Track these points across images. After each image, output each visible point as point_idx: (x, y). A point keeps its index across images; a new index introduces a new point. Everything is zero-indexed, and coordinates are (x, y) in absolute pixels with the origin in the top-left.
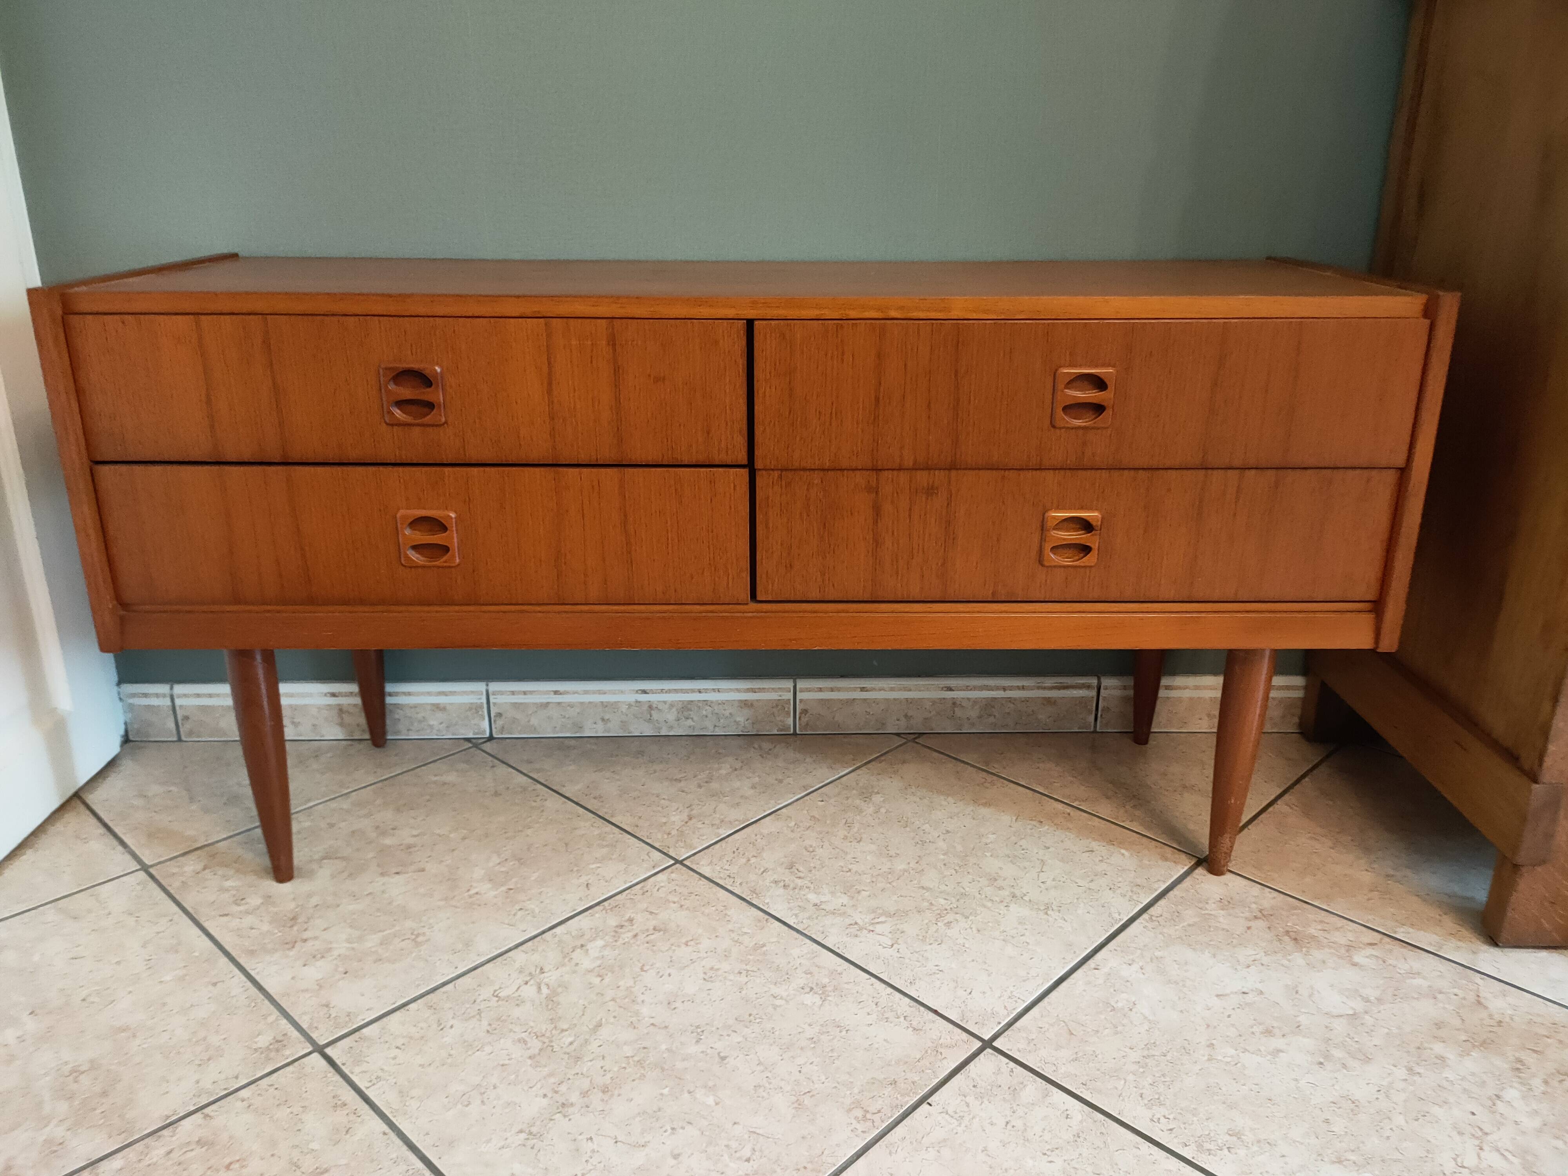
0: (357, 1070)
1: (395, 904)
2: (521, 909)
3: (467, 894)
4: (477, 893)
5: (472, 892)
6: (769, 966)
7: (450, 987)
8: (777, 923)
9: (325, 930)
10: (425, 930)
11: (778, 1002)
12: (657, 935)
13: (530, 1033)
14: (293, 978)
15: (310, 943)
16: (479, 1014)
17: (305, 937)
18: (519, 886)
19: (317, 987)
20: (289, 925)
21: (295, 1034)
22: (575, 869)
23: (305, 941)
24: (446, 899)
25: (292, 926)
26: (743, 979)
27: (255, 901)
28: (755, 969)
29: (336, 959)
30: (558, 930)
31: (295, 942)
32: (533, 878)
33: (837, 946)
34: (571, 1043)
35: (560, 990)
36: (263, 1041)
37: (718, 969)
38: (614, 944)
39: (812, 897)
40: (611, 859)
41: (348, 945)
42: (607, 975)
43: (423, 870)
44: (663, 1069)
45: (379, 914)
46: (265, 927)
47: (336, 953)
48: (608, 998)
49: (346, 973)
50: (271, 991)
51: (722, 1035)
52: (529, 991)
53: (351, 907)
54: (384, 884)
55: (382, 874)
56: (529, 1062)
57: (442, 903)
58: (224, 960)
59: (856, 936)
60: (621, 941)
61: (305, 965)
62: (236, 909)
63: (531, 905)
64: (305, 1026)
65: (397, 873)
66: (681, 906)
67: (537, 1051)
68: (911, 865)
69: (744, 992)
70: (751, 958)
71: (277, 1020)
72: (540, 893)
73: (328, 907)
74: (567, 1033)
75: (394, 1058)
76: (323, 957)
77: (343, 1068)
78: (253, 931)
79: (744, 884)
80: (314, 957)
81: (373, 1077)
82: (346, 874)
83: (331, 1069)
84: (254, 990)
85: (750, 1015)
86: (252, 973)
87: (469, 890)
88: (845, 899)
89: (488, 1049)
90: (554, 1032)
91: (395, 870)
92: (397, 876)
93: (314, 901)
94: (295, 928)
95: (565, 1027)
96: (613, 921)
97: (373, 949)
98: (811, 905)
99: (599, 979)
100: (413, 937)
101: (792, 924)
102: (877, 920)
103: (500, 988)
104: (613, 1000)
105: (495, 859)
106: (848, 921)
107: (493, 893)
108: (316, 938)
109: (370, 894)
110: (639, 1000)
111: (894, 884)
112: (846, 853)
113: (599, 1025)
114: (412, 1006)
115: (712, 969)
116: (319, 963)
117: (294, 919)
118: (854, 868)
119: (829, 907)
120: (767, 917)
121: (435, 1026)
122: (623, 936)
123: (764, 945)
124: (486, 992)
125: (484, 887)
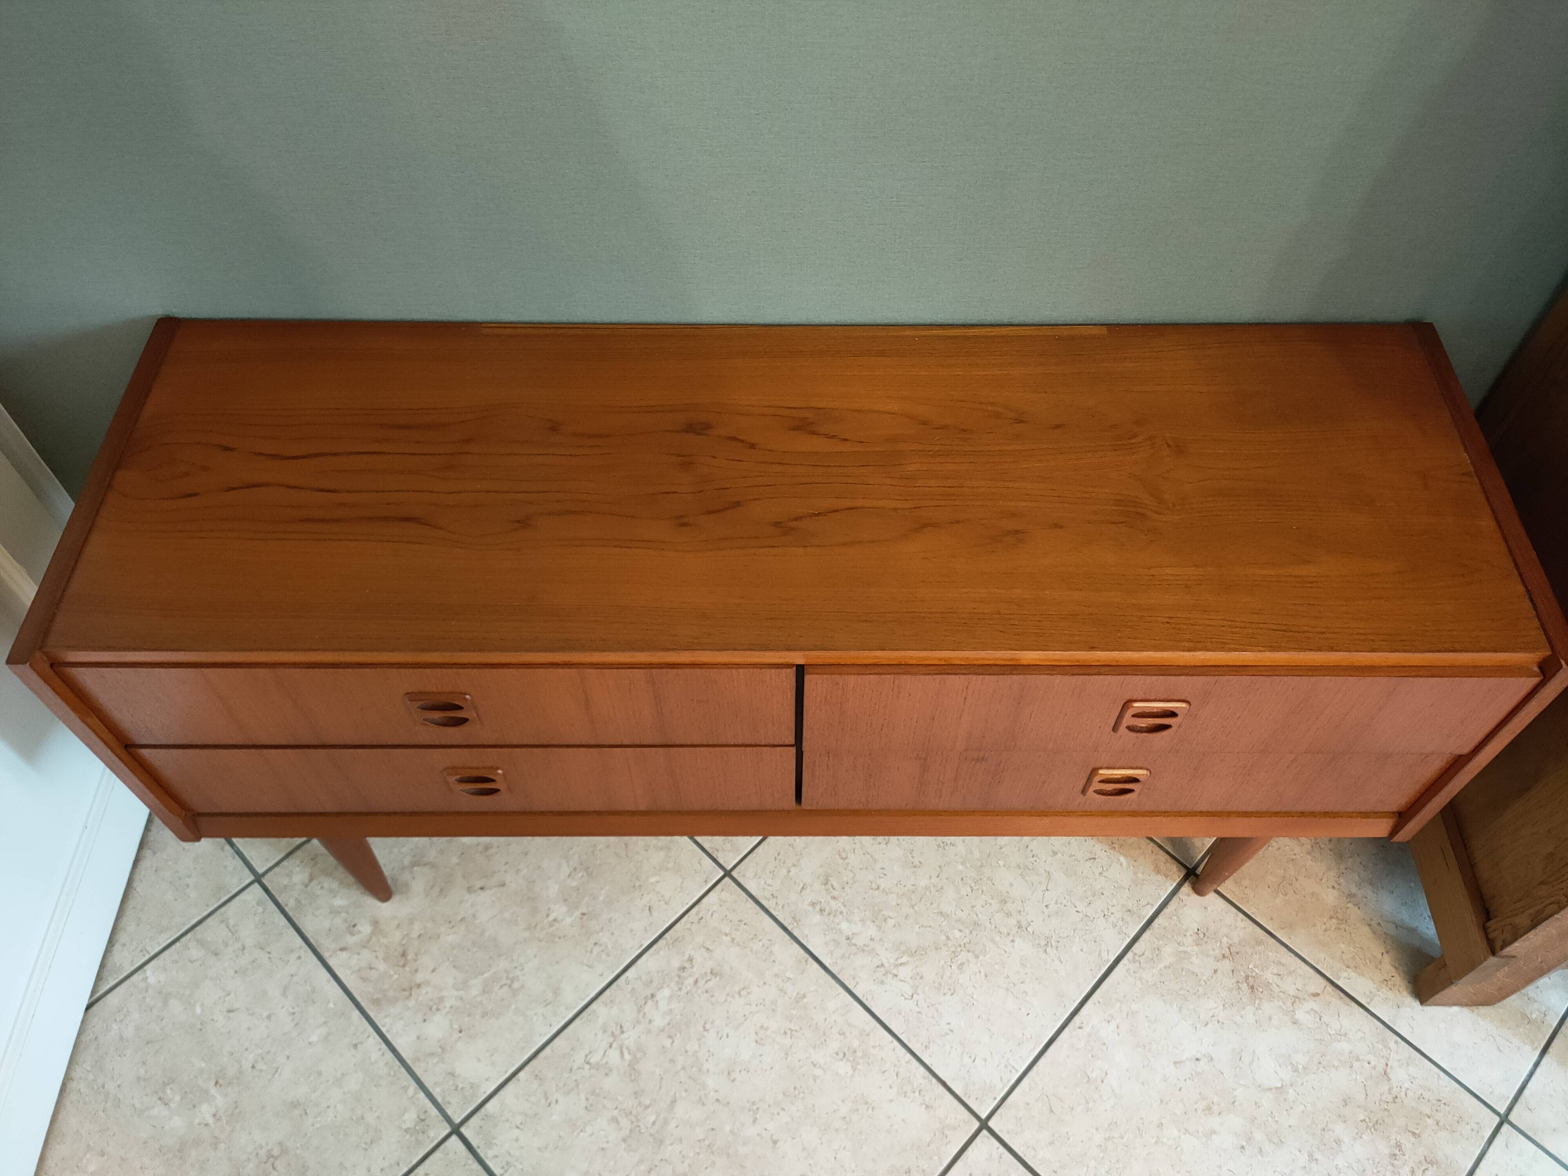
0: (490, 1153)
1: (487, 934)
2: (596, 944)
3: (546, 921)
4: (555, 920)
5: (551, 918)
6: (809, 1024)
7: (548, 1050)
8: (816, 965)
9: (433, 971)
10: (518, 972)
11: (818, 1072)
12: (715, 981)
13: (620, 1111)
14: (418, 1038)
15: (423, 990)
16: (577, 1085)
17: (418, 981)
18: (590, 909)
19: (439, 1050)
20: (401, 964)
21: (434, 1111)
22: (637, 884)
23: (419, 986)
24: (528, 928)
25: (404, 966)
26: (787, 1041)
27: (365, 929)
28: (797, 1028)
29: (449, 1012)
30: (630, 974)
31: (411, 989)
32: (601, 898)
33: (865, 997)
34: (654, 1123)
35: (639, 1055)
36: (410, 1118)
37: (767, 1029)
38: (679, 993)
39: (844, 926)
40: (667, 869)
41: (456, 993)
42: (676, 1035)
43: (503, 885)
44: (728, 1155)
45: (475, 949)
46: (382, 967)
47: (447, 1004)
48: (680, 1067)
49: (460, 1032)
50: (404, 1055)
51: (773, 1114)
52: (614, 1055)
53: (450, 939)
54: (472, 905)
55: (470, 890)
56: (623, 1145)
57: (526, 934)
58: (357, 1013)
59: (882, 982)
60: (684, 991)
61: (425, 1021)
62: (351, 940)
63: (604, 938)
64: (439, 1100)
65: (482, 888)
66: (733, 940)
67: (628, 1132)
68: (932, 881)
69: (789, 1059)
70: (794, 1012)
71: (415, 1094)
72: (610, 920)
73: (430, 938)
74: (649, 1110)
75: (517, 1140)
76: (438, 1010)
77: (479, 1151)
78: (373, 971)
79: (786, 907)
80: (431, 1009)
81: (504, 1164)
82: (436, 890)
83: (471, 1156)
84: (389, 1055)
85: (795, 1088)
86: (384, 1030)
87: (548, 915)
88: (872, 931)
89: (589, 1130)
90: (639, 1109)
91: (479, 884)
92: (483, 894)
93: (417, 928)
94: (407, 969)
95: (648, 1102)
96: (676, 963)
97: (479, 999)
98: (844, 939)
99: (670, 1041)
100: (509, 982)
101: (827, 965)
102: (900, 961)
103: (590, 1052)
104: (683, 1068)
105: (565, 870)
106: (877, 962)
107: (569, 920)
108: (427, 983)
109: (463, 919)
110: (705, 1068)
111: (916, 908)
112: (875, 860)
113: (674, 1101)
114: (521, 1075)
115: (762, 1027)
116: (437, 1018)
117: (404, 955)
118: (883, 883)
119: (859, 941)
120: (807, 956)
121: (543, 1101)
122: (686, 982)
123: (804, 996)
124: (579, 1059)
125: (559, 911)
